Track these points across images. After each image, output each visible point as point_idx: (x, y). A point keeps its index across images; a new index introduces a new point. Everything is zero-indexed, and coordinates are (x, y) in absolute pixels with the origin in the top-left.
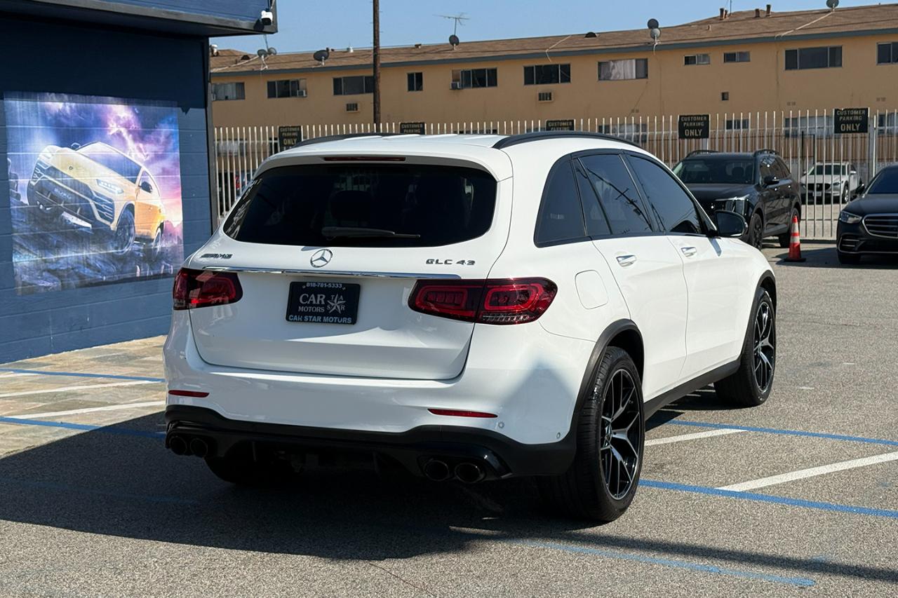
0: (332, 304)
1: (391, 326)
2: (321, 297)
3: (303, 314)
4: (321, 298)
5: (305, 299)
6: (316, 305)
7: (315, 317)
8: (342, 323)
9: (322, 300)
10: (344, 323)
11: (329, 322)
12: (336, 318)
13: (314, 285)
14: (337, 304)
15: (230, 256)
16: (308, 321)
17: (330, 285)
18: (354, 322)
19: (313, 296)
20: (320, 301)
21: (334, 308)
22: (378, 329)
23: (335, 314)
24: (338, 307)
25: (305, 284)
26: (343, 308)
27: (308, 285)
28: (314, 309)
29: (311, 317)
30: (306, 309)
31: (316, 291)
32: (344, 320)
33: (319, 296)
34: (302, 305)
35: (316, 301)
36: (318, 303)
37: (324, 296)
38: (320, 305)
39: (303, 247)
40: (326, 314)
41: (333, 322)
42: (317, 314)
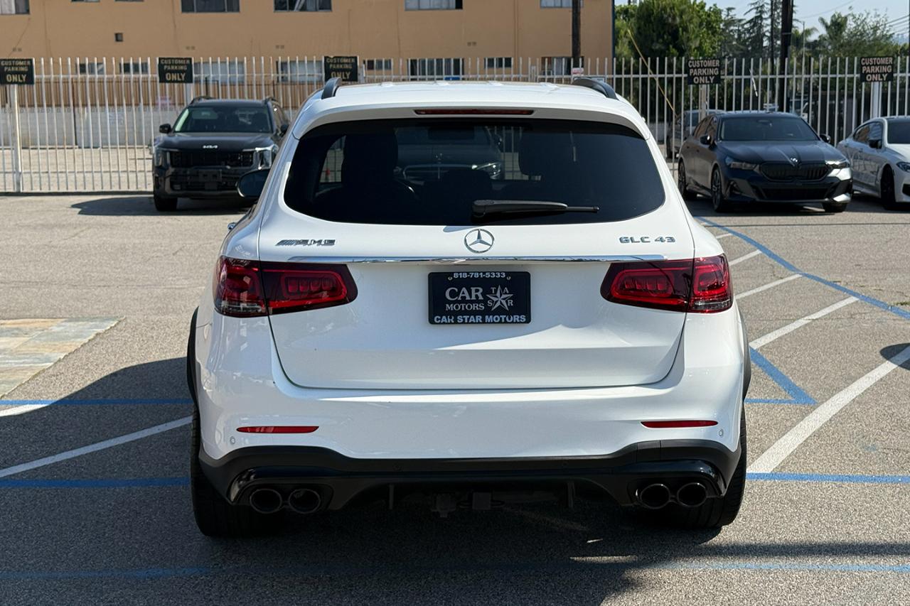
0: (495, 299)
1: (578, 322)
2: (477, 291)
3: (454, 314)
4: (477, 293)
5: (453, 294)
6: (472, 302)
7: (472, 317)
8: (513, 322)
9: (479, 294)
10: (516, 322)
11: (494, 322)
12: (503, 317)
13: (465, 276)
14: (501, 299)
15: (331, 242)
16: (464, 323)
17: (488, 275)
18: (528, 320)
19: (464, 289)
20: (477, 296)
21: (498, 304)
22: (560, 326)
23: (500, 311)
24: (504, 302)
25: (451, 274)
26: (511, 303)
27: (456, 276)
28: (469, 307)
29: (466, 317)
30: (457, 307)
31: (469, 283)
32: (516, 318)
33: (473, 289)
34: (450, 303)
35: (471, 297)
36: (474, 298)
37: (481, 290)
38: (477, 301)
39: (444, 227)
40: (488, 311)
41: (500, 322)
42: (475, 313)
